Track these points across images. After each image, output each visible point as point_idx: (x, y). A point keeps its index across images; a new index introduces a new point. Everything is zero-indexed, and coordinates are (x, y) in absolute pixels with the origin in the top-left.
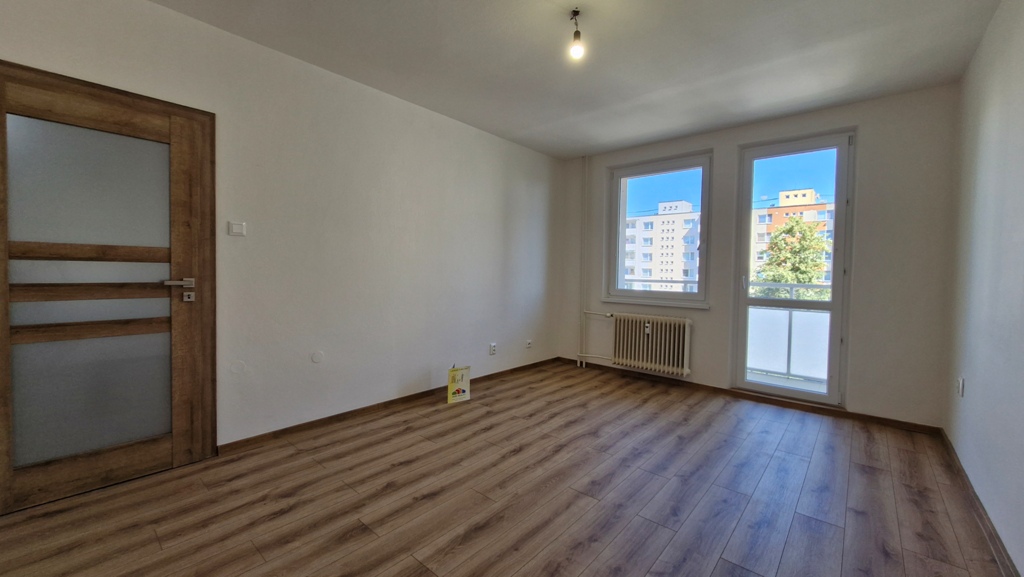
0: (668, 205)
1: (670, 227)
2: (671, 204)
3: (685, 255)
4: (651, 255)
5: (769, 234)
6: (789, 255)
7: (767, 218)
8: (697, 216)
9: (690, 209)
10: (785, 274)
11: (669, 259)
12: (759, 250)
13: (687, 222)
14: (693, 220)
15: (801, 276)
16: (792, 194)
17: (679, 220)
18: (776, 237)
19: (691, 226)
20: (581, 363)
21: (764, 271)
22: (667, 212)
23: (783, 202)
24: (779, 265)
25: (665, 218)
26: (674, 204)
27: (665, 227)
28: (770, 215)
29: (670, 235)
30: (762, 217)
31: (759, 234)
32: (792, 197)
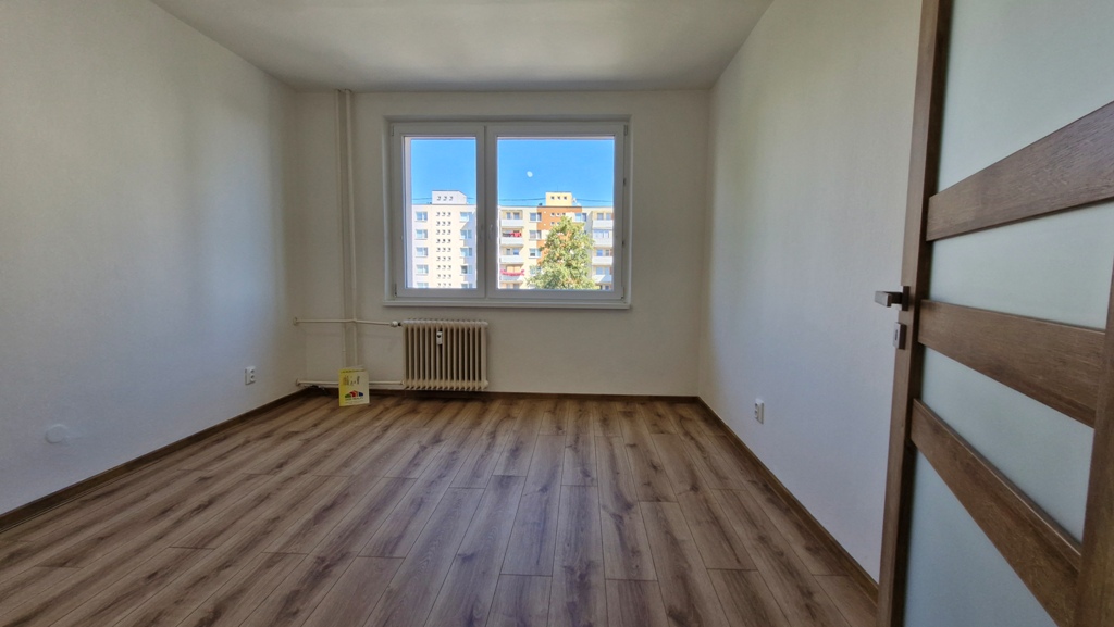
0: (442, 194)
1: (446, 219)
2: (445, 193)
3: (463, 250)
4: (426, 249)
5: (540, 232)
6: (563, 252)
7: (537, 216)
8: (473, 209)
9: (466, 201)
10: (561, 270)
12: (532, 248)
13: (463, 214)
14: (470, 213)
15: (573, 272)
16: (556, 195)
17: (456, 211)
19: (466, 219)
21: (542, 267)
22: (441, 202)
23: (549, 202)
24: (556, 261)
25: (441, 209)
26: (449, 194)
27: (441, 219)
28: (539, 214)
29: (446, 228)
30: (533, 215)
31: (531, 232)
32: (556, 198)
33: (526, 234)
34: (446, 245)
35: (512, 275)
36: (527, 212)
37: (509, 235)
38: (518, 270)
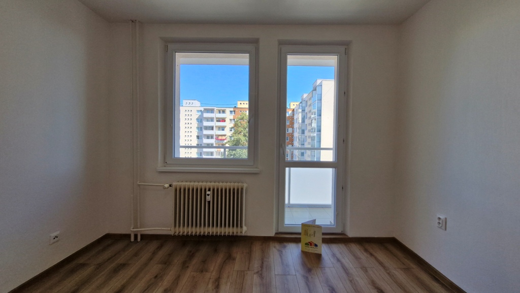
1: (190, 113)
2: (189, 101)
3: (198, 128)
5: (234, 120)
6: (242, 129)
7: (233, 112)
8: (203, 109)
9: (199, 105)
10: (241, 138)
11: (190, 130)
12: (231, 127)
13: (198, 111)
14: (201, 111)
16: (242, 102)
17: (194, 110)
18: (237, 121)
20: (136, 236)
21: (233, 136)
22: (187, 105)
23: (239, 106)
24: (239, 134)
25: (187, 109)
26: (191, 101)
27: (187, 113)
28: (234, 111)
29: (190, 117)
30: (231, 112)
31: (231, 120)
32: (242, 104)
33: (227, 120)
34: (189, 126)
35: (221, 140)
36: (228, 110)
37: (220, 121)
38: (224, 138)
